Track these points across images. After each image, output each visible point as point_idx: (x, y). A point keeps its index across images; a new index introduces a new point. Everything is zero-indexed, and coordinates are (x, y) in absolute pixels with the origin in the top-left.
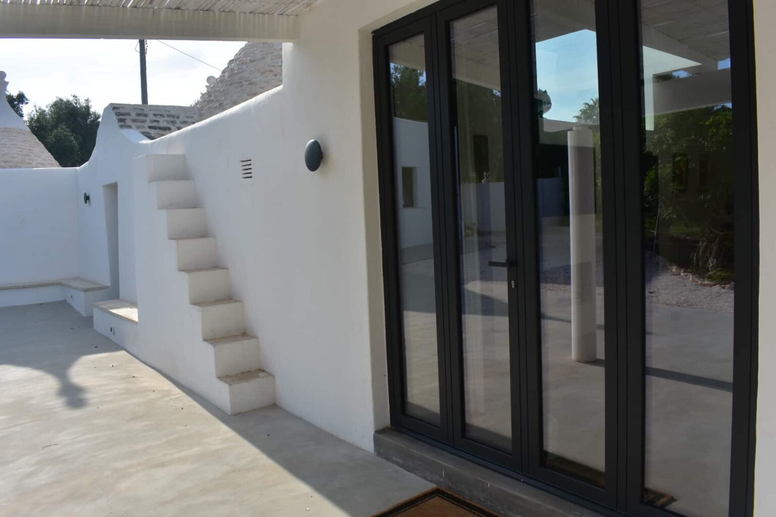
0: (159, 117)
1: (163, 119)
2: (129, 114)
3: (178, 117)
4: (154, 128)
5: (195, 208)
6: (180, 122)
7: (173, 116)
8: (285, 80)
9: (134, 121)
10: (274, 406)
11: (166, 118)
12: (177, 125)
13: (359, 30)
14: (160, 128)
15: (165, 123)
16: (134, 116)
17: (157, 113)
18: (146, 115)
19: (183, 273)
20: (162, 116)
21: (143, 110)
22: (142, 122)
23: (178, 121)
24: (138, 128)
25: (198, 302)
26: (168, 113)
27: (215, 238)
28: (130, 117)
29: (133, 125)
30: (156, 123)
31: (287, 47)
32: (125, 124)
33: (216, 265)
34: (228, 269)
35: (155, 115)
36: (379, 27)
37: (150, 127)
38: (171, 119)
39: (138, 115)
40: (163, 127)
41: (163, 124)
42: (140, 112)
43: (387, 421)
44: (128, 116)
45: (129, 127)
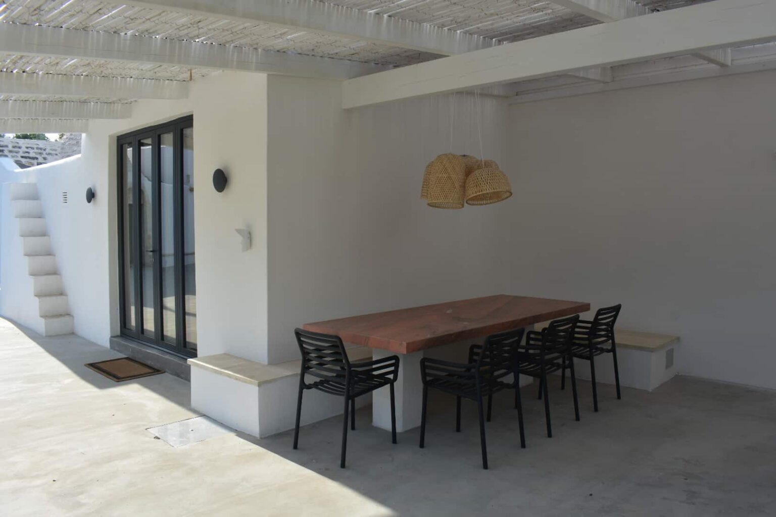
0: (30, 149)
1: (33, 151)
2: (7, 146)
3: (45, 150)
4: (25, 157)
5: (40, 217)
6: (46, 154)
7: (41, 149)
8: (82, 152)
9: (10, 151)
10: (73, 334)
11: (36, 150)
12: (43, 156)
13: (109, 136)
14: (30, 158)
15: (34, 154)
16: (10, 148)
17: (28, 146)
18: (20, 148)
19: (26, 257)
20: (32, 148)
21: (18, 143)
22: (17, 152)
23: (44, 153)
24: (13, 157)
25: (34, 274)
26: (38, 146)
27: (49, 236)
28: (8, 149)
29: (9, 155)
30: (27, 154)
31: (84, 135)
32: (4, 154)
33: (49, 253)
34: (55, 255)
35: (27, 148)
36: (119, 134)
37: (22, 157)
38: (40, 151)
39: (14, 147)
40: (32, 157)
41: (32, 155)
42: (17, 145)
43: (118, 333)
44: (6, 148)
45: (6, 156)
